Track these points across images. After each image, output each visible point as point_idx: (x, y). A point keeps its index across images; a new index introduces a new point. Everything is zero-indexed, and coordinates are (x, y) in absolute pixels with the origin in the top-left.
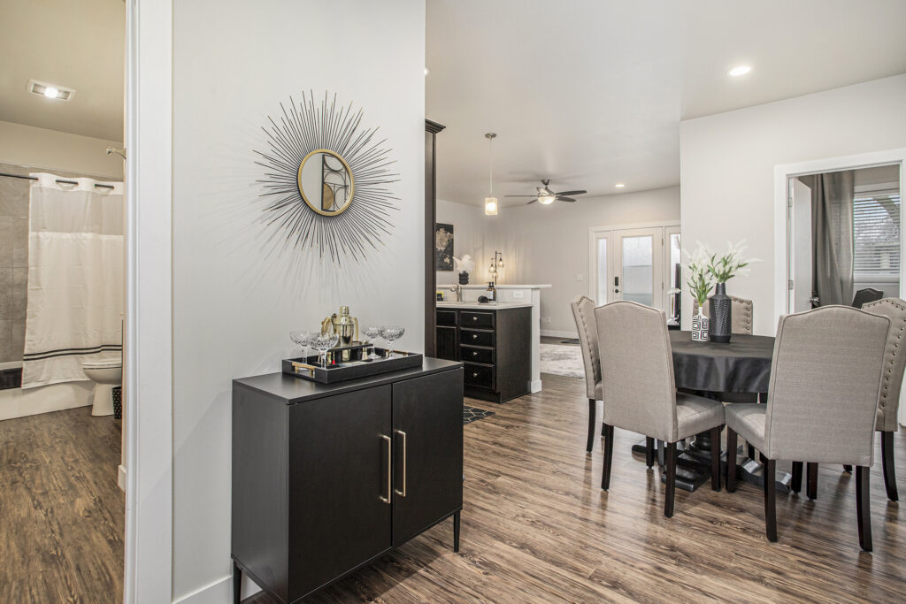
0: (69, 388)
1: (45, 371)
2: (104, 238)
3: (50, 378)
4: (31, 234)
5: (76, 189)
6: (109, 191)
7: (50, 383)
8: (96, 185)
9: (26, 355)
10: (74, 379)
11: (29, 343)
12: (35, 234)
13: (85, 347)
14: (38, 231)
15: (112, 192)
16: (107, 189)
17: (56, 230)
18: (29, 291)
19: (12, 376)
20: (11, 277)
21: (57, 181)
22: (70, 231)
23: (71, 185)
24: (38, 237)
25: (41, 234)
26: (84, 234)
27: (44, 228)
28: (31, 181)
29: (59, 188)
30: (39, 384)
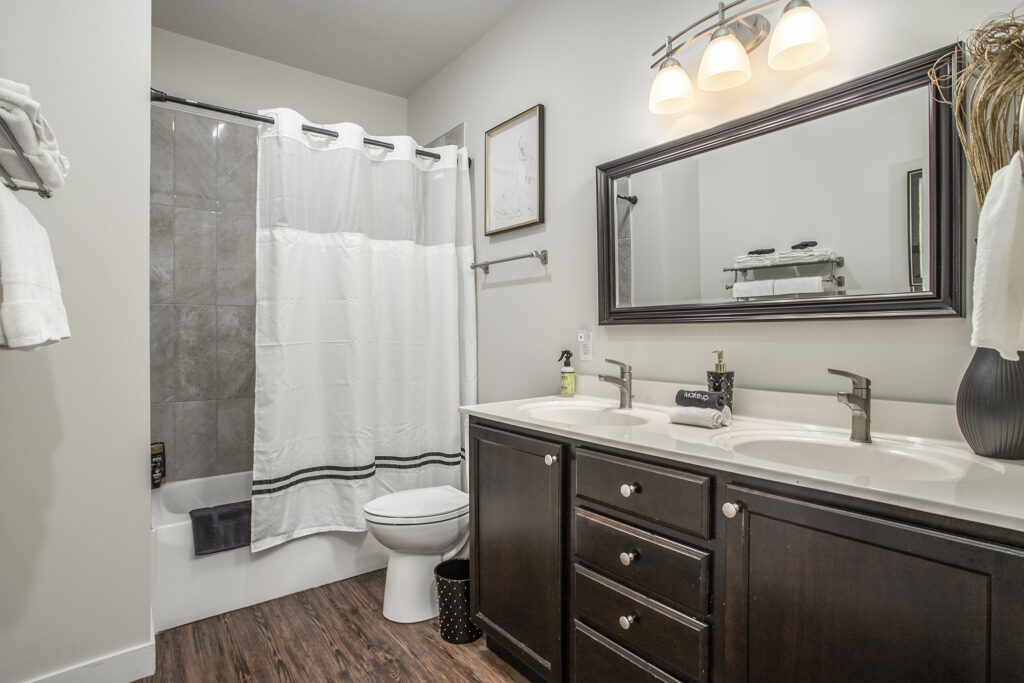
0: (324, 545)
1: (287, 513)
2: (377, 245)
3: (294, 527)
4: (261, 233)
5: (334, 145)
6: (384, 155)
7: (295, 536)
8: (367, 141)
9: (255, 483)
10: (333, 528)
11: (262, 457)
12: (267, 233)
13: (352, 465)
14: (274, 226)
15: (391, 156)
16: (381, 150)
17: (300, 227)
18: (258, 352)
19: (231, 523)
20: (214, 323)
21: (306, 129)
22: (322, 230)
23: (324, 138)
24: (273, 239)
25: (278, 233)
26: (348, 236)
27: (284, 220)
28: (260, 125)
29: (307, 143)
30: (279, 541)
